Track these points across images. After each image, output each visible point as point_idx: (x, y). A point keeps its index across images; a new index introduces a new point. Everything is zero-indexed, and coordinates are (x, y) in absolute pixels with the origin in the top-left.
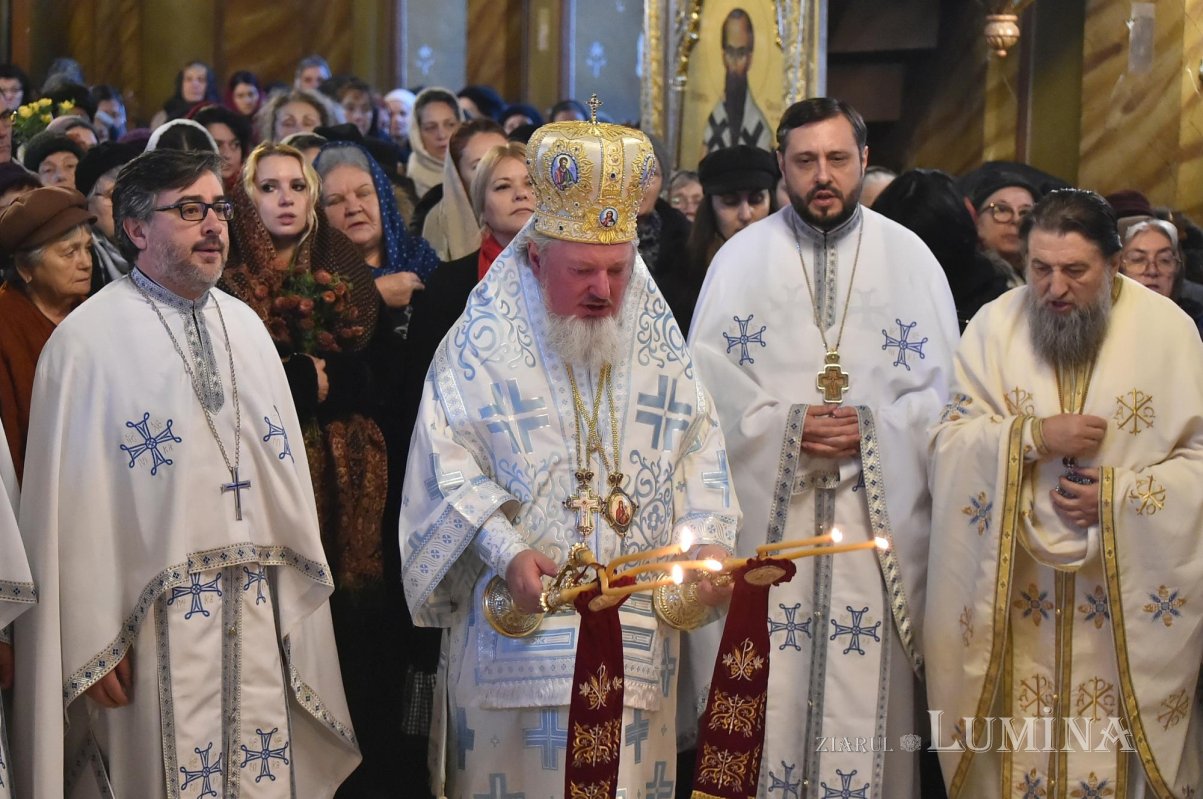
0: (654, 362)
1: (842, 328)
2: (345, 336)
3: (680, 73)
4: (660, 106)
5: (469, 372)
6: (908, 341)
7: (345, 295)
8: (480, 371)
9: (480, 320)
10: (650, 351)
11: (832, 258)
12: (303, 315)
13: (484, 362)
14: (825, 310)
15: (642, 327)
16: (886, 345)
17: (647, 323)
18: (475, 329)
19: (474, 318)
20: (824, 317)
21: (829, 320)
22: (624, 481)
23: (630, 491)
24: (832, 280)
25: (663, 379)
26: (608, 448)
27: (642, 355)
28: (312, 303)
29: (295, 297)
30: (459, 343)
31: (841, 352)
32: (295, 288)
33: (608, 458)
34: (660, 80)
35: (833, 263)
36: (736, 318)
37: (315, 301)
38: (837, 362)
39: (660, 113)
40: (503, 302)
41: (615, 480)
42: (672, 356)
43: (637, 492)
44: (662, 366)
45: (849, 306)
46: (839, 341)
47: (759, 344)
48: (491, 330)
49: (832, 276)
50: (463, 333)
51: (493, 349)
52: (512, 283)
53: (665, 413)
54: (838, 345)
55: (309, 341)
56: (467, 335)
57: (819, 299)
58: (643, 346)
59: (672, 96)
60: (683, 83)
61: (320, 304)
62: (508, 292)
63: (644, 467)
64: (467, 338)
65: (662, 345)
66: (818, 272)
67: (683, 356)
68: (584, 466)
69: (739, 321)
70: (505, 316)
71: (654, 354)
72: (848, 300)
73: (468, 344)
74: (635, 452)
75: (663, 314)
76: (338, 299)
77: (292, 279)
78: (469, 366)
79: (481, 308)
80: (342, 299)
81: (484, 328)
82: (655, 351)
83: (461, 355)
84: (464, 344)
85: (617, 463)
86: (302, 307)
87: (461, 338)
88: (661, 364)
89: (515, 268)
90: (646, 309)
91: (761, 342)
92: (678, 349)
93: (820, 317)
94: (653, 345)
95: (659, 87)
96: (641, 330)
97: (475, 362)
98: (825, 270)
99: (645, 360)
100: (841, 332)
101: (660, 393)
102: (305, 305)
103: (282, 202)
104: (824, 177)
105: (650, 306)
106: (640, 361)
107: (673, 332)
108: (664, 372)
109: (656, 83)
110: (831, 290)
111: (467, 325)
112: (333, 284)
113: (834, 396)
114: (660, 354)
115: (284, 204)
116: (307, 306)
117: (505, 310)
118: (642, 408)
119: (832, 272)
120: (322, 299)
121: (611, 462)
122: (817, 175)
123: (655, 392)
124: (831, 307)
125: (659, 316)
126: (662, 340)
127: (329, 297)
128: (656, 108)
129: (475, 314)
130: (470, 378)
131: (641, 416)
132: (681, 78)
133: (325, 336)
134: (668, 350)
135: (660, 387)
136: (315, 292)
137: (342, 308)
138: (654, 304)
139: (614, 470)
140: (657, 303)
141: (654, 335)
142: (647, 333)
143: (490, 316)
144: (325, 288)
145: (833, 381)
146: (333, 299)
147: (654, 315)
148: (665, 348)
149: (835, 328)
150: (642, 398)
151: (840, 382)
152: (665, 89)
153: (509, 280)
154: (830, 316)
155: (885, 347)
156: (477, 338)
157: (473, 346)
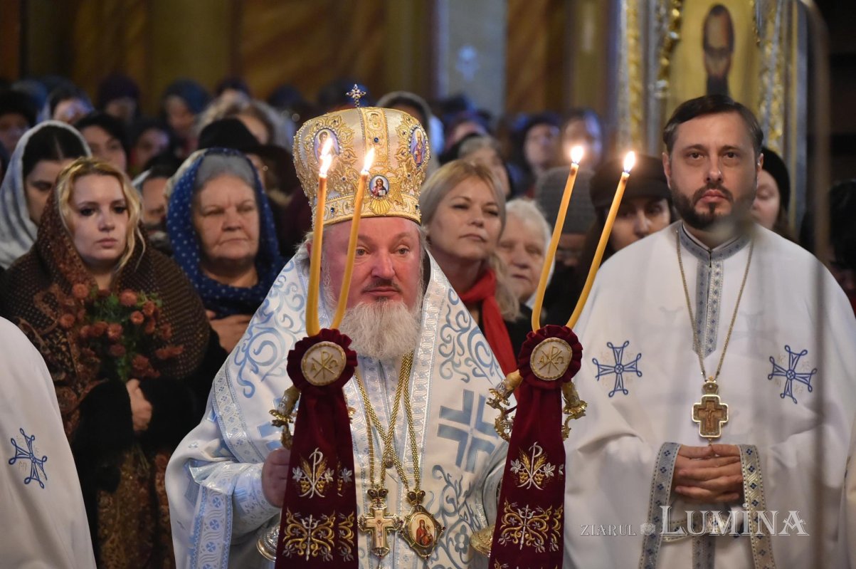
0: (457, 377)
1: (723, 354)
2: (161, 357)
3: (660, 78)
4: (639, 114)
5: (248, 389)
6: (796, 371)
7: (155, 313)
8: (261, 387)
9: (261, 336)
10: (454, 364)
11: (717, 278)
12: (112, 342)
13: (264, 378)
14: (706, 334)
15: (443, 340)
16: (772, 375)
17: (449, 336)
18: (256, 345)
19: (254, 335)
20: (705, 342)
21: (710, 346)
22: (427, 498)
23: (433, 510)
24: (715, 302)
25: (468, 395)
26: (407, 463)
27: (444, 370)
28: (120, 328)
29: (100, 324)
30: (238, 361)
31: (722, 382)
32: (101, 313)
33: (406, 473)
34: (639, 85)
35: (717, 283)
36: (610, 345)
37: (123, 324)
38: (714, 393)
39: (639, 123)
40: (285, 316)
41: (416, 499)
42: (478, 371)
43: (443, 511)
44: (467, 381)
45: (734, 329)
46: (719, 369)
47: (635, 373)
48: (271, 343)
49: (715, 297)
50: (243, 351)
51: (274, 363)
52: (294, 297)
53: (472, 430)
54: (718, 373)
55: (123, 367)
56: (247, 352)
57: (700, 322)
58: (444, 359)
59: (653, 104)
60: (664, 89)
61: (129, 328)
62: (290, 307)
63: (449, 483)
64: (247, 355)
65: (467, 360)
66: (701, 293)
67: (492, 374)
68: (377, 480)
69: (613, 348)
70: (286, 329)
71: (458, 369)
72: (732, 324)
73: (248, 361)
74: (438, 468)
75: (468, 329)
76: (147, 319)
77: (96, 304)
78: (248, 383)
79: (263, 326)
80: (153, 319)
81: (265, 343)
82: (459, 365)
83: (240, 374)
84: (244, 361)
85: (418, 481)
86: (111, 334)
87: (242, 356)
88: (466, 378)
89: (297, 281)
90: (448, 321)
91: (637, 371)
92: (486, 366)
93: (699, 341)
94: (457, 359)
95: (639, 94)
96: (442, 342)
97: (255, 379)
98: (708, 292)
99: (446, 373)
100: (722, 359)
101: (465, 408)
102: (113, 331)
103: (102, 226)
104: (715, 174)
105: (452, 318)
106: (442, 375)
107: (480, 348)
108: (468, 387)
109: (634, 89)
110: (714, 312)
111: (247, 342)
112: (140, 304)
113: (711, 430)
114: (463, 368)
115: (106, 229)
116: (115, 331)
117: (287, 323)
118: (444, 421)
119: (716, 292)
120: (130, 321)
121: (410, 477)
122: (707, 173)
123: (459, 407)
124: (712, 331)
125: (464, 330)
126: (467, 355)
127: (137, 318)
128: (634, 117)
129: (255, 331)
130: (250, 396)
131: (442, 430)
132: (663, 83)
133: (141, 360)
134: (474, 366)
135: (464, 400)
136: (122, 315)
137: (153, 328)
138: (457, 318)
139: (414, 487)
140: (461, 316)
141: (458, 348)
142: (450, 346)
143: (271, 330)
144: (133, 308)
145: (710, 414)
146: (141, 320)
147: (458, 328)
148: (470, 363)
149: (716, 355)
150: (444, 411)
151: (718, 415)
152: (645, 96)
153: (292, 294)
154: (711, 341)
155: (771, 376)
156: (257, 354)
157: (253, 362)
